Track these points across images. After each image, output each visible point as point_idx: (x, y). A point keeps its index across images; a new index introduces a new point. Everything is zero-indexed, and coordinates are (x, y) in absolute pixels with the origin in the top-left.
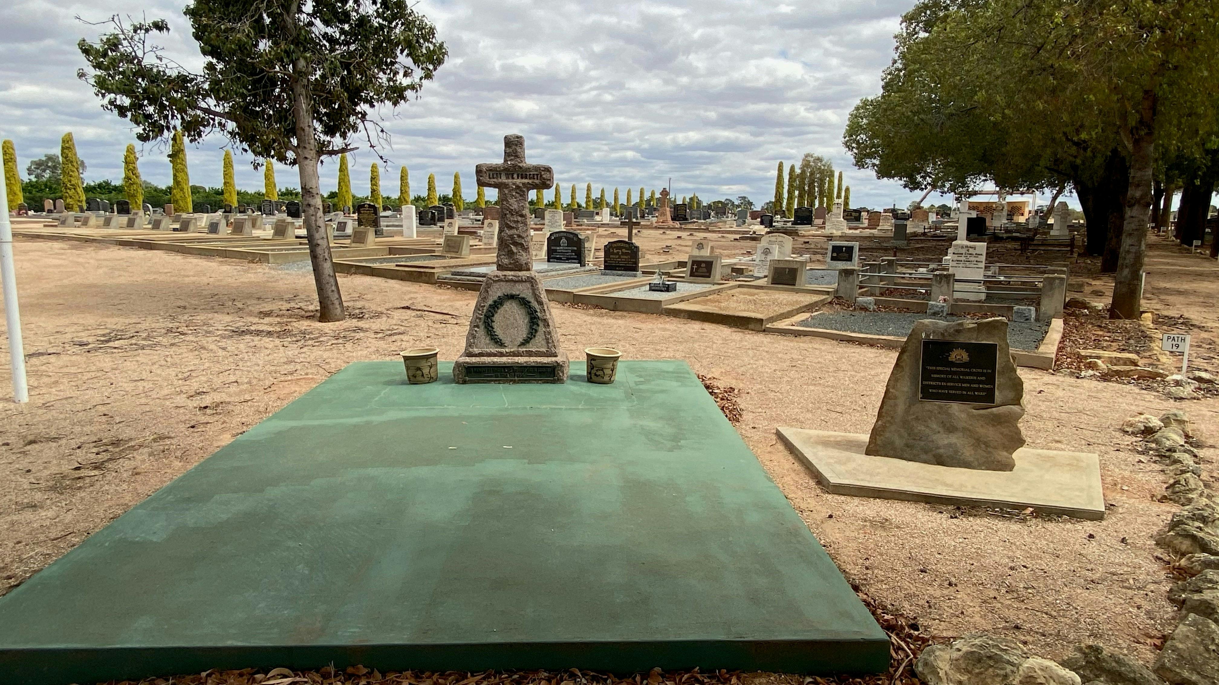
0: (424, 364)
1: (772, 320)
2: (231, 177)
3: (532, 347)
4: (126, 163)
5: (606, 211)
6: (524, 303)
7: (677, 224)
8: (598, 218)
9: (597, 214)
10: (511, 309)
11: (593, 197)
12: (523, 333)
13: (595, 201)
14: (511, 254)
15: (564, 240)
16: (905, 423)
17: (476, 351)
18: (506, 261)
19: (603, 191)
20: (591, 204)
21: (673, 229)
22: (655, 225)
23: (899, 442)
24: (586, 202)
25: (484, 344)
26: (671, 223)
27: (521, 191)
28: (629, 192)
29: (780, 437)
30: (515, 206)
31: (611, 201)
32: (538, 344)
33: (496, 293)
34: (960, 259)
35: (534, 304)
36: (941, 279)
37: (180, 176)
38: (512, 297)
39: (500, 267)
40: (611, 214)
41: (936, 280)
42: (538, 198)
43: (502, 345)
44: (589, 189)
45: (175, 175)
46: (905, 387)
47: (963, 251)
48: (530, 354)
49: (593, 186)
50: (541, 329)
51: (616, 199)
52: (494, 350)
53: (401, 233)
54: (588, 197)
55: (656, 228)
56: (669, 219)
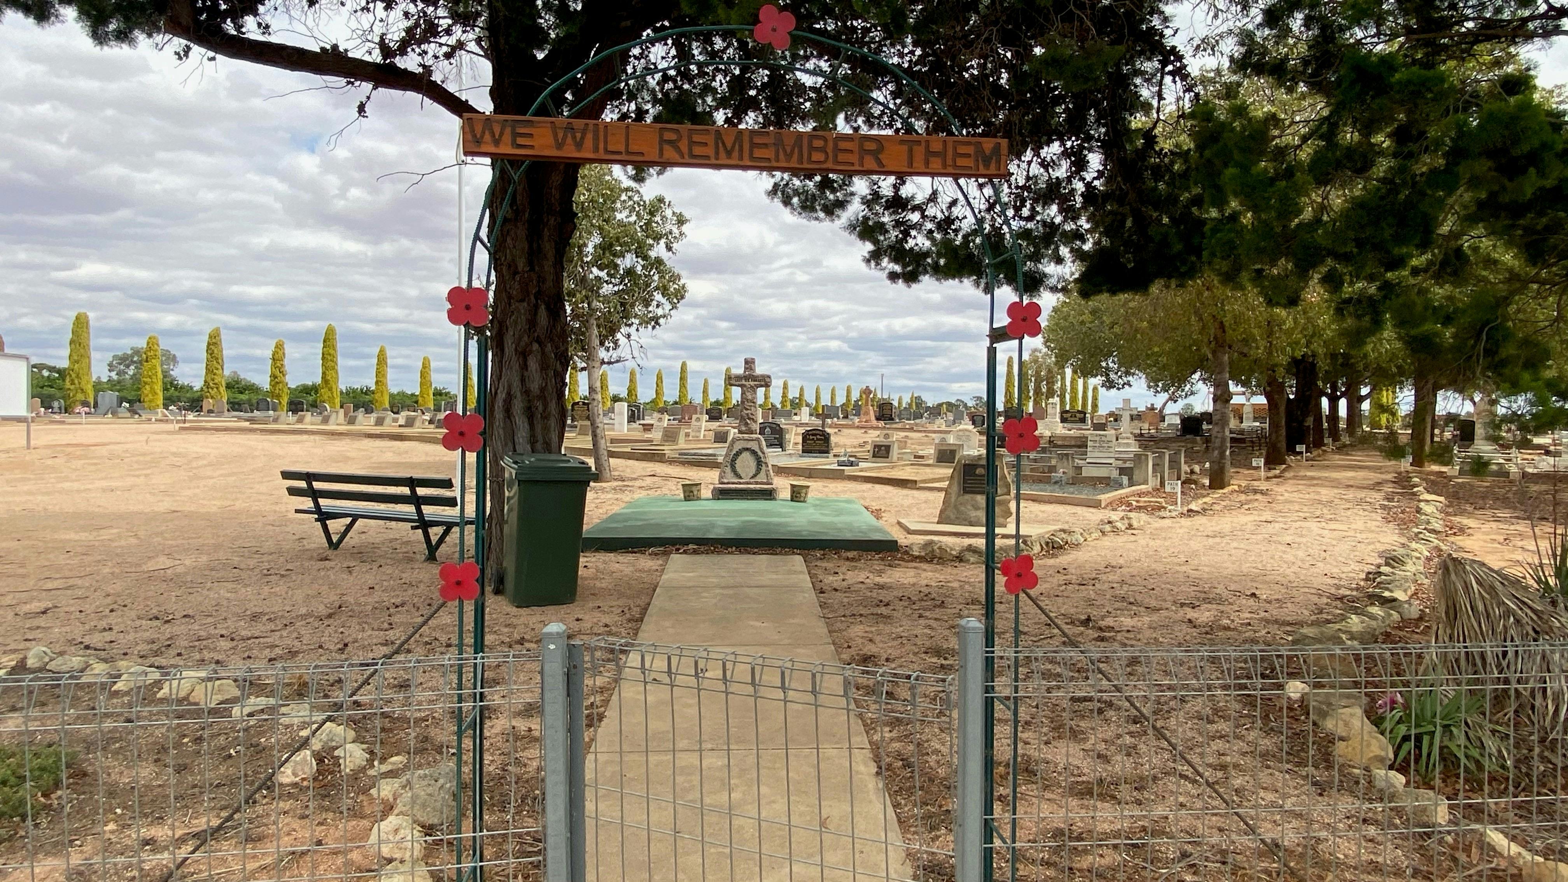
0: (694, 489)
1: (925, 481)
2: (384, 376)
3: (757, 479)
4: (274, 359)
5: (805, 410)
6: (754, 452)
7: (881, 424)
8: (796, 418)
9: (796, 414)
10: (746, 455)
11: (790, 396)
12: (753, 471)
13: (792, 402)
14: (747, 424)
15: (768, 429)
16: (955, 506)
17: (725, 481)
18: (744, 428)
19: (802, 389)
20: (788, 404)
21: (877, 428)
22: (857, 424)
23: (953, 517)
24: (782, 402)
25: (730, 477)
26: (874, 422)
27: (754, 389)
28: (833, 391)
29: (899, 523)
30: (750, 397)
31: (812, 401)
32: (761, 477)
33: (738, 446)
34: (1095, 445)
35: (760, 453)
37: (330, 375)
38: (747, 449)
39: (740, 432)
40: (811, 415)
42: (725, 398)
43: (741, 478)
44: (785, 387)
45: (324, 373)
46: (955, 488)
48: (757, 483)
49: (790, 383)
50: (764, 468)
51: (818, 399)
52: (736, 481)
53: (613, 430)
54: (784, 396)
55: (858, 427)
56: (873, 418)
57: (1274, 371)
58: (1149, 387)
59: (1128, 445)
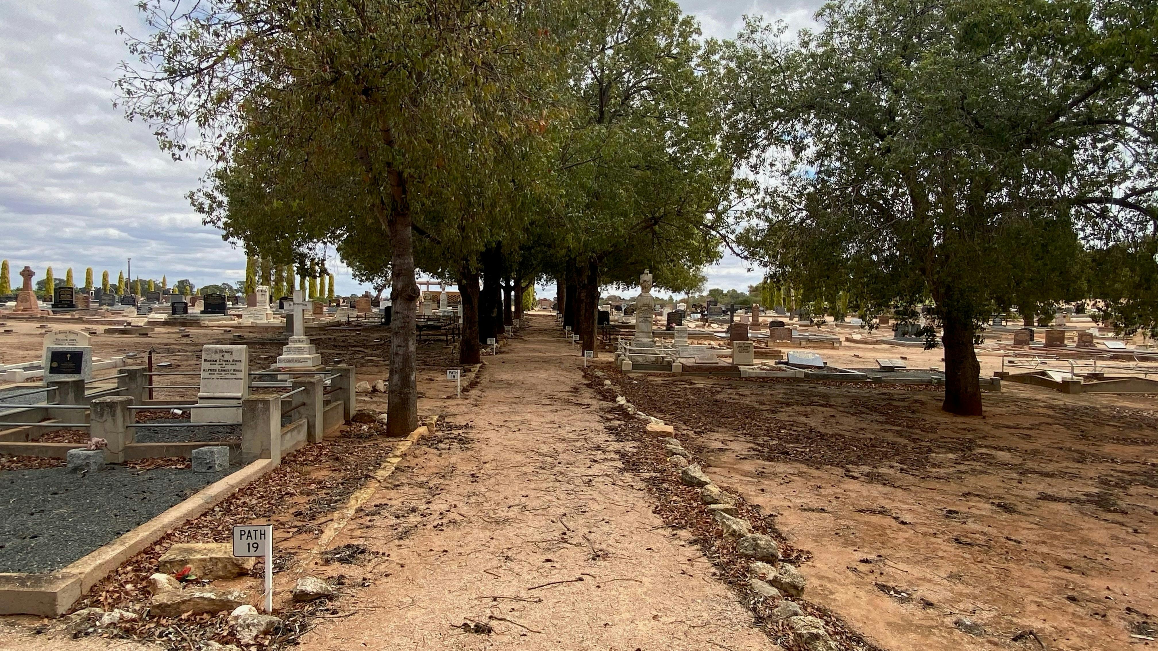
34: (213, 367)
36: (102, 409)
41: (95, 411)
47: (217, 357)
57: (467, 261)
58: (355, 276)
59: (300, 350)
